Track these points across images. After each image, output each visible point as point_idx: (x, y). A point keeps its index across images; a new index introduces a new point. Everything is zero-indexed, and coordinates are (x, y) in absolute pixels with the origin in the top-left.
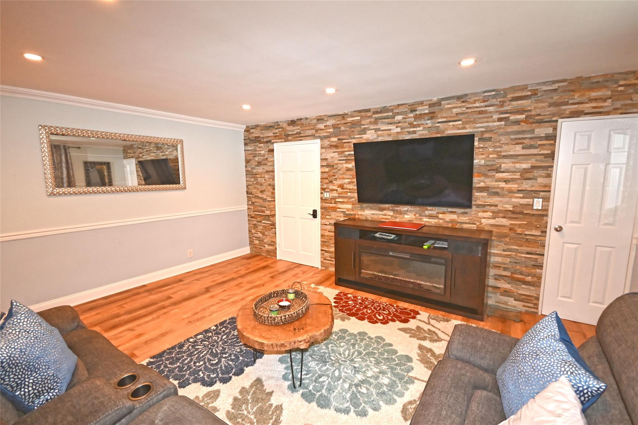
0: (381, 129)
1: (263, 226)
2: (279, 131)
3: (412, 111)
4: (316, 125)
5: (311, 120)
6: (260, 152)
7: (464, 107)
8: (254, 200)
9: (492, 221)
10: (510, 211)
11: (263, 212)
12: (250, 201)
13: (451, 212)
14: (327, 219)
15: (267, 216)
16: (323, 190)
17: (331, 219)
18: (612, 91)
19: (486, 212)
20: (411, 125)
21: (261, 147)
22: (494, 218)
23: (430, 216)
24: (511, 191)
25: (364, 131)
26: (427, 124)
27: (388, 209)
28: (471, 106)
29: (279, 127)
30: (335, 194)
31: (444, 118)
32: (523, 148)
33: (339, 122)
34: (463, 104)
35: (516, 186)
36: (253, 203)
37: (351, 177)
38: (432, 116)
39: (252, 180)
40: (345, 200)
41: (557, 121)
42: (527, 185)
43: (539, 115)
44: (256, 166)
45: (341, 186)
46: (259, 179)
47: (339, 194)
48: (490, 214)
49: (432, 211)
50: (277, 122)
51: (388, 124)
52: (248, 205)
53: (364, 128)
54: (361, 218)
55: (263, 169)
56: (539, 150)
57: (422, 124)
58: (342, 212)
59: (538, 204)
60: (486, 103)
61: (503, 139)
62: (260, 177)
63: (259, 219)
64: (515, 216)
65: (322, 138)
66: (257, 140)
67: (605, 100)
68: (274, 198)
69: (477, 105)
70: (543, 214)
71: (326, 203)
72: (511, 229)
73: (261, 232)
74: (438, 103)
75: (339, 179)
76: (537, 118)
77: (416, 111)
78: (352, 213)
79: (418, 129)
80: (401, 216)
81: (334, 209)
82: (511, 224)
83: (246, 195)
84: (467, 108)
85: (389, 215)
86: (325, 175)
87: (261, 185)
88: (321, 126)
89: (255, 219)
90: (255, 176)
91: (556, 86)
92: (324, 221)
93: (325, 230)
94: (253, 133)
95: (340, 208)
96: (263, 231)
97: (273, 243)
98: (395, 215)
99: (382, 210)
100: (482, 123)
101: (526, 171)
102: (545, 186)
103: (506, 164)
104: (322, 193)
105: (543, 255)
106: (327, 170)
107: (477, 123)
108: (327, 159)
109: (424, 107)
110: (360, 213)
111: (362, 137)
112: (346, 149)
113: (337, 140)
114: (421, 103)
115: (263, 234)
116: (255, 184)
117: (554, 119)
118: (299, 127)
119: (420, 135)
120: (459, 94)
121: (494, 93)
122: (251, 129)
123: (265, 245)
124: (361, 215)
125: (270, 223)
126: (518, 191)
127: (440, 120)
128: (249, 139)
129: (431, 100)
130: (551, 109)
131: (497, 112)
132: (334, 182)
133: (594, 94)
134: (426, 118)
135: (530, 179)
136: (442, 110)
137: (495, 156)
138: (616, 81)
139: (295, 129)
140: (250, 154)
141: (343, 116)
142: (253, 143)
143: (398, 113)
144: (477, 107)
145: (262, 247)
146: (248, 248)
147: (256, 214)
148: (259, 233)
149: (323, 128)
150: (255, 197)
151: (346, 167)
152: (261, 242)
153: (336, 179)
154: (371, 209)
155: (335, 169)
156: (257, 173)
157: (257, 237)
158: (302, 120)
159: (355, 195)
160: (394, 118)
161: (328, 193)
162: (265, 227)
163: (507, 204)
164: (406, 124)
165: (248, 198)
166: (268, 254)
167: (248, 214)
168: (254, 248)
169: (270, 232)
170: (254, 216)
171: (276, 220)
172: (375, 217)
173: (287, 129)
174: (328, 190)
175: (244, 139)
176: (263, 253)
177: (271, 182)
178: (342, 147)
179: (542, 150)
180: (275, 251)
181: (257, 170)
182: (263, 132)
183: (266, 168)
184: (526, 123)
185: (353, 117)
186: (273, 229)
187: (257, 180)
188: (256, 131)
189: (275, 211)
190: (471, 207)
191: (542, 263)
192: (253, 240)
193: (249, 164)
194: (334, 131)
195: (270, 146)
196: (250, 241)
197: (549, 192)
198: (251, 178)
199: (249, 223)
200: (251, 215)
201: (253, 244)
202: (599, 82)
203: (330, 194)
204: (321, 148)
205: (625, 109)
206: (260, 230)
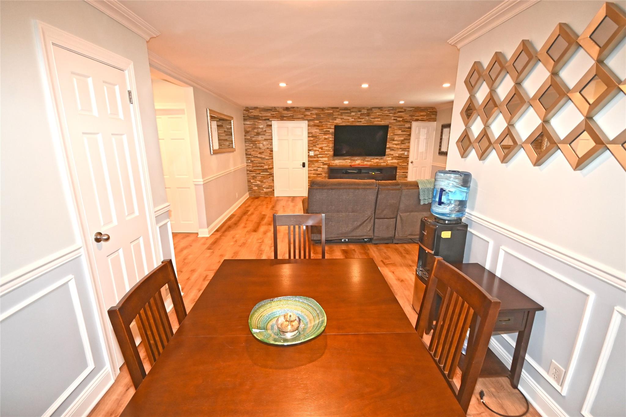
0: (344, 118)
1: (261, 177)
2: (276, 113)
3: (360, 111)
4: (304, 112)
5: (302, 109)
6: (259, 126)
7: (381, 112)
8: (253, 159)
9: (392, 161)
10: (397, 156)
11: (261, 166)
12: (249, 160)
13: (377, 159)
14: (312, 167)
15: (266, 169)
16: (309, 150)
17: (315, 167)
18: (427, 113)
19: (389, 157)
20: (359, 118)
21: (260, 123)
22: (392, 160)
23: (368, 161)
24: (398, 149)
25: (335, 119)
26: (366, 118)
27: (348, 159)
28: (384, 112)
29: (276, 110)
30: (317, 153)
31: (373, 116)
32: (402, 132)
33: (320, 112)
35: (399, 146)
36: (252, 161)
38: (368, 115)
39: (252, 145)
40: (324, 156)
41: (411, 122)
42: (403, 146)
43: (406, 119)
44: (255, 135)
45: (321, 148)
46: (258, 145)
47: (320, 152)
48: (390, 158)
49: (368, 158)
50: (275, 107)
51: (348, 116)
52: (246, 163)
53: (335, 117)
54: (333, 164)
55: (262, 137)
56: (406, 132)
57: (364, 118)
58: (322, 162)
59: (406, 153)
60: (389, 112)
61: (395, 128)
62: (259, 143)
63: (258, 172)
64: (399, 158)
65: (309, 121)
66: (256, 118)
67: (424, 116)
68: (272, 157)
69: (386, 112)
70: (407, 157)
71: (311, 158)
72: (398, 164)
73: (259, 181)
74: (371, 109)
75: (320, 144)
76: (406, 120)
77: (361, 111)
78: (327, 162)
79: (362, 120)
80: (354, 162)
81: (317, 161)
82: (398, 162)
83: (245, 156)
84: (382, 113)
85: (349, 162)
86: (311, 142)
87: (260, 148)
88: (308, 113)
89: (254, 172)
90: (254, 142)
91: (411, 109)
92: (310, 169)
93: (311, 174)
94: (252, 112)
95: (320, 160)
96: (261, 180)
97: (272, 187)
98: (351, 162)
99: (345, 160)
101: (402, 141)
102: (408, 146)
103: (396, 138)
104: (309, 152)
105: (407, 173)
106: (312, 139)
107: (386, 120)
108: (312, 133)
109: (365, 110)
110: (332, 162)
111: (334, 122)
113: (318, 122)
114: (364, 108)
115: (262, 182)
116: (254, 148)
117: (411, 121)
118: (292, 112)
120: (379, 106)
121: (392, 108)
122: (250, 109)
123: (264, 189)
124: (333, 163)
125: (269, 173)
126: (400, 148)
127: (372, 117)
128: (248, 116)
129: (368, 107)
130: (410, 117)
131: (393, 116)
132: (316, 146)
134: (366, 115)
135: (403, 144)
137: (392, 134)
138: (428, 110)
139: (290, 113)
140: (249, 127)
141: (323, 109)
142: (252, 119)
143: (353, 111)
144: (386, 113)
145: (260, 191)
146: (248, 193)
147: (254, 169)
148: (258, 182)
149: (310, 114)
150: (254, 157)
151: (324, 138)
152: (259, 187)
153: (318, 144)
154: (339, 159)
155: (317, 138)
156: (256, 140)
157: (255, 185)
158: (295, 108)
159: (331, 153)
160: (351, 113)
161: (313, 152)
162: (264, 177)
163: (396, 154)
164: (357, 117)
165: (247, 158)
166: (267, 194)
167: (247, 170)
168: (253, 193)
169: (268, 180)
170: (253, 170)
171: (273, 172)
172: (341, 164)
173: (283, 113)
174: (313, 150)
175: (243, 115)
176: (262, 195)
177: (269, 146)
178: (322, 126)
179: (407, 132)
180: (273, 192)
181: (256, 138)
182: (261, 112)
183: (264, 137)
184: (402, 122)
185: (328, 110)
186: (271, 178)
187: (256, 145)
188: (255, 111)
189: (273, 165)
190: (385, 156)
191: (407, 176)
192: (252, 187)
193: (248, 134)
194: (316, 117)
195: (268, 122)
196: (249, 189)
197: (409, 148)
198: (250, 144)
199: (248, 175)
200: (250, 170)
201: (252, 190)
202: (423, 110)
203: (314, 153)
204: (308, 126)
205: (430, 120)
206: (258, 180)
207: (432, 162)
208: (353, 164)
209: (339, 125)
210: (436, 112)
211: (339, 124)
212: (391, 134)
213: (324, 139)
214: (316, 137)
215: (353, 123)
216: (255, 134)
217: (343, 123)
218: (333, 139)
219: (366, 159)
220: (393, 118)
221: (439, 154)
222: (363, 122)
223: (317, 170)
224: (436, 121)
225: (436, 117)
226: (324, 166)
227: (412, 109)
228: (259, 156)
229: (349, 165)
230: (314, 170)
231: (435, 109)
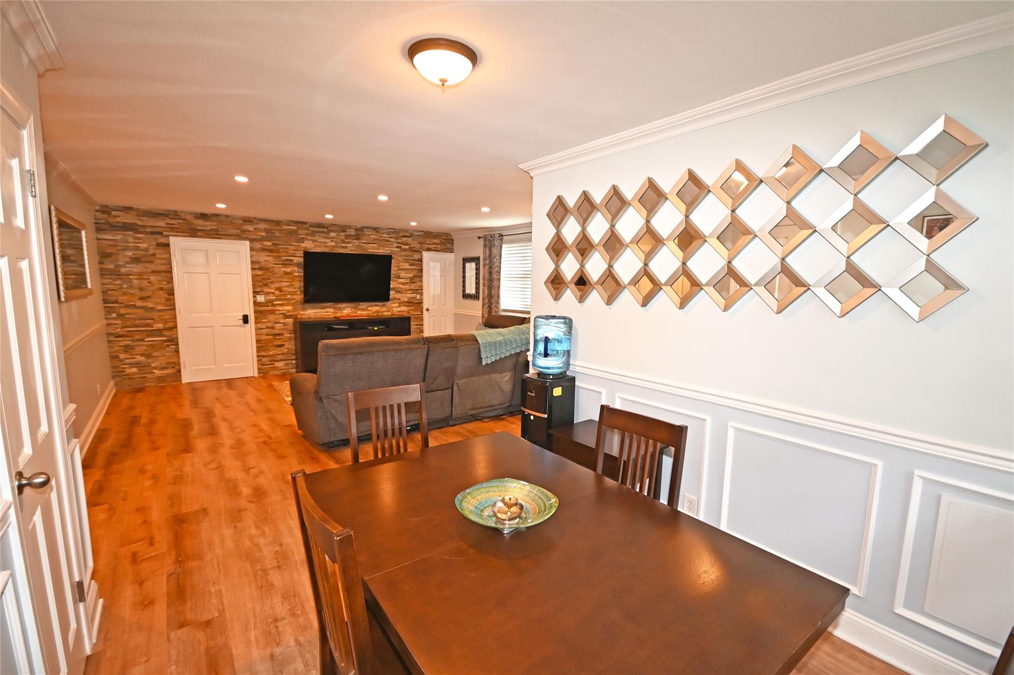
0: (318, 241)
1: (147, 346)
2: (178, 223)
3: (344, 231)
4: (242, 224)
5: (235, 218)
6: (137, 245)
7: (378, 235)
8: (123, 311)
9: (399, 309)
10: (407, 302)
11: (147, 325)
12: (113, 313)
13: (377, 305)
14: (263, 322)
15: (159, 330)
16: (255, 293)
17: (268, 322)
18: (440, 241)
19: (394, 303)
20: (343, 241)
21: (139, 239)
22: (399, 307)
23: (363, 310)
24: (406, 290)
25: (302, 240)
26: (355, 243)
27: (330, 307)
28: (382, 235)
29: (177, 217)
30: (272, 297)
31: (366, 240)
32: (410, 265)
33: (272, 228)
34: (377, 233)
35: (408, 287)
36: (120, 316)
37: (289, 280)
38: (358, 237)
39: (119, 282)
40: (285, 302)
41: (422, 252)
42: (413, 286)
43: (414, 247)
44: (128, 263)
45: (280, 289)
46: (135, 282)
47: (276, 296)
48: (397, 305)
49: (363, 305)
50: (175, 212)
51: (324, 238)
52: (106, 319)
53: (301, 238)
54: (303, 317)
55: (145, 267)
56: (415, 267)
57: (351, 242)
58: (282, 314)
59: (418, 297)
60: (389, 236)
61: (400, 259)
62: (138, 279)
63: (137, 337)
64: (409, 304)
65: (251, 241)
66: (129, 227)
67: (438, 244)
68: (174, 305)
69: (385, 235)
70: (420, 303)
71: (261, 306)
72: (408, 313)
73: (142, 355)
74: (362, 229)
75: (276, 282)
76: (414, 249)
77: (346, 231)
78: (293, 313)
79: (349, 245)
80: (341, 311)
81: (272, 312)
82: (408, 310)
83: (101, 305)
84: (380, 237)
85: (331, 312)
86: (259, 278)
87: (141, 289)
88: (250, 228)
89: (127, 338)
90: (127, 277)
91: (420, 234)
92: (259, 325)
93: (261, 334)
94: (118, 217)
95: (279, 310)
96: (147, 352)
97: (173, 365)
98: (335, 311)
99: (324, 308)
100: (388, 247)
101: (411, 278)
102: (420, 287)
103: (403, 274)
104: (254, 297)
105: (423, 325)
106: (260, 273)
107: (386, 247)
108: (259, 263)
109: (352, 230)
110: (302, 313)
111: (300, 246)
112: (284, 254)
113: (271, 244)
114: (350, 227)
115: (148, 356)
116: (125, 288)
117: (421, 251)
118: (216, 224)
119: (351, 250)
120: (375, 226)
121: (393, 230)
122: (113, 210)
123: (154, 371)
124: (303, 314)
125: (165, 338)
126: (410, 289)
127: (364, 242)
128: (108, 223)
129: (356, 226)
130: (419, 245)
131: (395, 242)
132: (269, 285)
133: (434, 241)
134: (354, 238)
135: (413, 283)
136: (364, 235)
137: (397, 268)
138: (441, 237)
139: (210, 225)
141: (278, 223)
142: (118, 230)
143: (332, 230)
144: (385, 237)
145: (146, 375)
146: (112, 383)
147: (128, 331)
148: (138, 357)
149: (253, 230)
151: (284, 271)
152: (142, 368)
153: (272, 282)
154: (314, 308)
155: (270, 272)
156: (130, 273)
157: (132, 364)
158: (220, 217)
159: (300, 297)
160: (329, 234)
161: (263, 296)
162: (153, 346)
163: (405, 297)
164: (339, 240)
165: (108, 309)
166: (164, 381)
167: (108, 334)
168: (125, 381)
169: (165, 351)
170: (124, 333)
171: (177, 334)
172: (319, 315)
173: (194, 222)
174: (262, 293)
175: (94, 221)
176: (150, 382)
177: (164, 284)
178: (278, 251)
179: (417, 266)
180: (178, 374)
181: (130, 269)
182: (141, 218)
183: (152, 267)
184: (409, 250)
185: (289, 226)
186: (171, 347)
187: (132, 282)
188: (126, 215)
189: (176, 322)
190: (389, 301)
191: (423, 330)
192: (122, 370)
193: (109, 259)
194: (267, 236)
195: (160, 238)
196: (114, 374)
197: (422, 290)
198: (115, 280)
199: (111, 345)
200: (117, 333)
201: (124, 375)
202: (435, 235)
203: (265, 297)
204: (251, 250)
205: (445, 250)
206: (140, 352)
207: (453, 309)
208: (338, 315)
209: (310, 251)
210: (452, 240)
211: (310, 249)
212: (395, 268)
213: (284, 274)
214: (268, 269)
215: (334, 249)
216: (128, 260)
217: (317, 248)
218: (302, 274)
219: (359, 307)
220: (395, 245)
221: (463, 297)
222: (351, 248)
223: (273, 328)
224: (453, 252)
225: (453, 246)
226: (287, 320)
227: (422, 234)
228: (139, 303)
229: (333, 316)
230: (267, 328)
231: (451, 236)
